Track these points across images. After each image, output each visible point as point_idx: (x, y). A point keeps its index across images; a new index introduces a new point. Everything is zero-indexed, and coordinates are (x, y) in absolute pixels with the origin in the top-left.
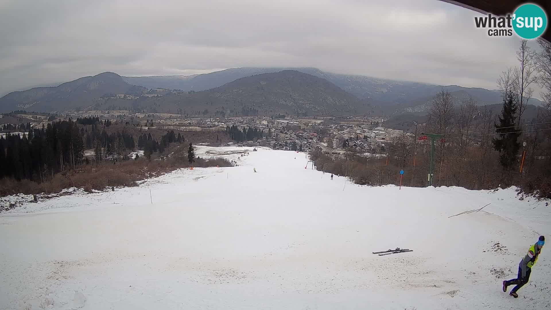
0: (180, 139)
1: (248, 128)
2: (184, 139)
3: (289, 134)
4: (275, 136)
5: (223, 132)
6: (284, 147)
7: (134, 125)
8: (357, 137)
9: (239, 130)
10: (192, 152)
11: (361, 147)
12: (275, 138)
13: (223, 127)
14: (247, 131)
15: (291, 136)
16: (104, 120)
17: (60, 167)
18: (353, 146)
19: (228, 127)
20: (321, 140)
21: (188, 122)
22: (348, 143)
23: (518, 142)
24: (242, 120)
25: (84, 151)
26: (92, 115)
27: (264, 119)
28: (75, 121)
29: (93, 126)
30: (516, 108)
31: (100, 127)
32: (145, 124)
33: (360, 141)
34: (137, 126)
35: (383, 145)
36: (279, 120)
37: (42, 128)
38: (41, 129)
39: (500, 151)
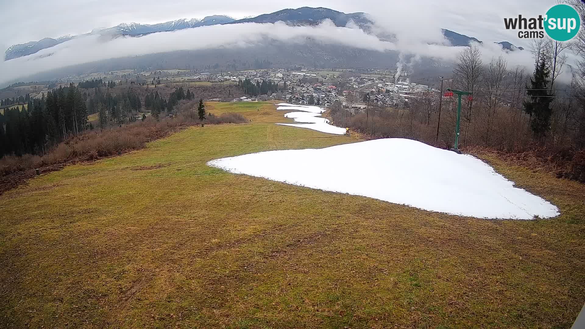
0: (190, 96)
1: (262, 81)
2: (194, 95)
3: (306, 88)
4: (291, 89)
5: (236, 86)
6: (301, 101)
7: (139, 84)
8: (379, 91)
9: (252, 84)
10: (202, 108)
11: (383, 102)
12: (290, 91)
13: (236, 81)
14: (261, 84)
15: (307, 90)
16: (108, 82)
17: (63, 136)
18: (375, 101)
19: (240, 81)
20: (340, 93)
21: (197, 77)
22: (369, 97)
23: (550, 108)
24: (255, 73)
25: (88, 117)
26: (94, 78)
27: (279, 71)
28: (76, 85)
29: (96, 89)
30: (549, 72)
31: (103, 89)
32: (152, 82)
33: (382, 95)
34: (143, 85)
35: (407, 100)
36: (295, 72)
37: (42, 97)
38: (41, 99)
39: (531, 115)
